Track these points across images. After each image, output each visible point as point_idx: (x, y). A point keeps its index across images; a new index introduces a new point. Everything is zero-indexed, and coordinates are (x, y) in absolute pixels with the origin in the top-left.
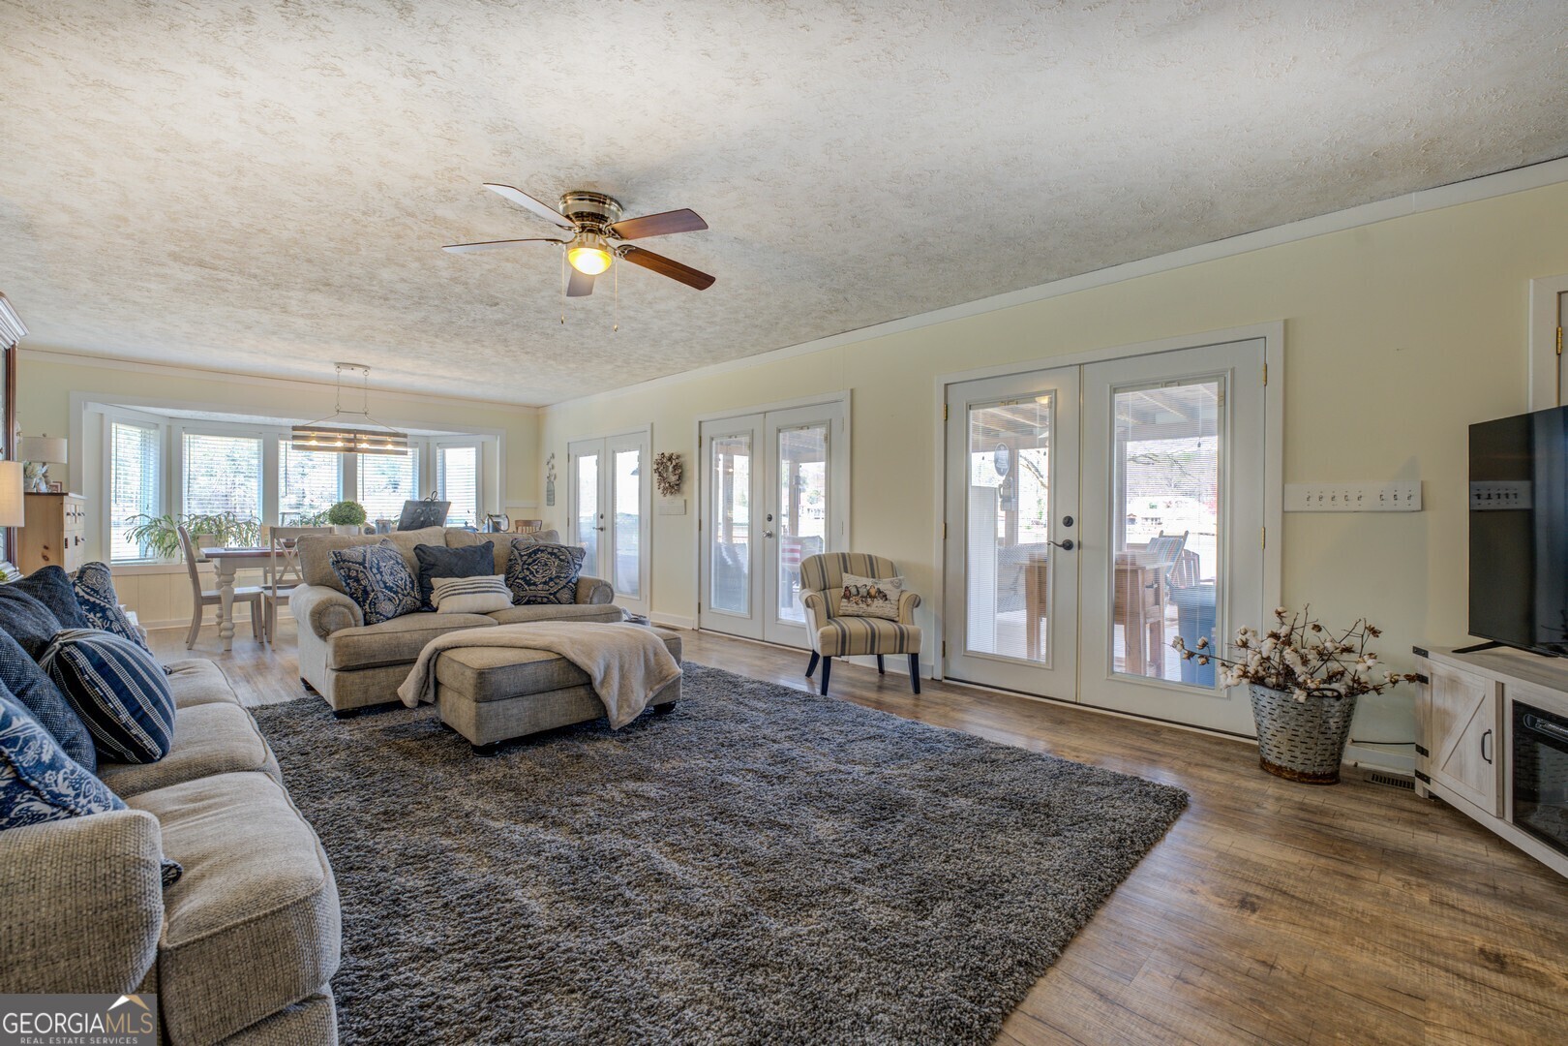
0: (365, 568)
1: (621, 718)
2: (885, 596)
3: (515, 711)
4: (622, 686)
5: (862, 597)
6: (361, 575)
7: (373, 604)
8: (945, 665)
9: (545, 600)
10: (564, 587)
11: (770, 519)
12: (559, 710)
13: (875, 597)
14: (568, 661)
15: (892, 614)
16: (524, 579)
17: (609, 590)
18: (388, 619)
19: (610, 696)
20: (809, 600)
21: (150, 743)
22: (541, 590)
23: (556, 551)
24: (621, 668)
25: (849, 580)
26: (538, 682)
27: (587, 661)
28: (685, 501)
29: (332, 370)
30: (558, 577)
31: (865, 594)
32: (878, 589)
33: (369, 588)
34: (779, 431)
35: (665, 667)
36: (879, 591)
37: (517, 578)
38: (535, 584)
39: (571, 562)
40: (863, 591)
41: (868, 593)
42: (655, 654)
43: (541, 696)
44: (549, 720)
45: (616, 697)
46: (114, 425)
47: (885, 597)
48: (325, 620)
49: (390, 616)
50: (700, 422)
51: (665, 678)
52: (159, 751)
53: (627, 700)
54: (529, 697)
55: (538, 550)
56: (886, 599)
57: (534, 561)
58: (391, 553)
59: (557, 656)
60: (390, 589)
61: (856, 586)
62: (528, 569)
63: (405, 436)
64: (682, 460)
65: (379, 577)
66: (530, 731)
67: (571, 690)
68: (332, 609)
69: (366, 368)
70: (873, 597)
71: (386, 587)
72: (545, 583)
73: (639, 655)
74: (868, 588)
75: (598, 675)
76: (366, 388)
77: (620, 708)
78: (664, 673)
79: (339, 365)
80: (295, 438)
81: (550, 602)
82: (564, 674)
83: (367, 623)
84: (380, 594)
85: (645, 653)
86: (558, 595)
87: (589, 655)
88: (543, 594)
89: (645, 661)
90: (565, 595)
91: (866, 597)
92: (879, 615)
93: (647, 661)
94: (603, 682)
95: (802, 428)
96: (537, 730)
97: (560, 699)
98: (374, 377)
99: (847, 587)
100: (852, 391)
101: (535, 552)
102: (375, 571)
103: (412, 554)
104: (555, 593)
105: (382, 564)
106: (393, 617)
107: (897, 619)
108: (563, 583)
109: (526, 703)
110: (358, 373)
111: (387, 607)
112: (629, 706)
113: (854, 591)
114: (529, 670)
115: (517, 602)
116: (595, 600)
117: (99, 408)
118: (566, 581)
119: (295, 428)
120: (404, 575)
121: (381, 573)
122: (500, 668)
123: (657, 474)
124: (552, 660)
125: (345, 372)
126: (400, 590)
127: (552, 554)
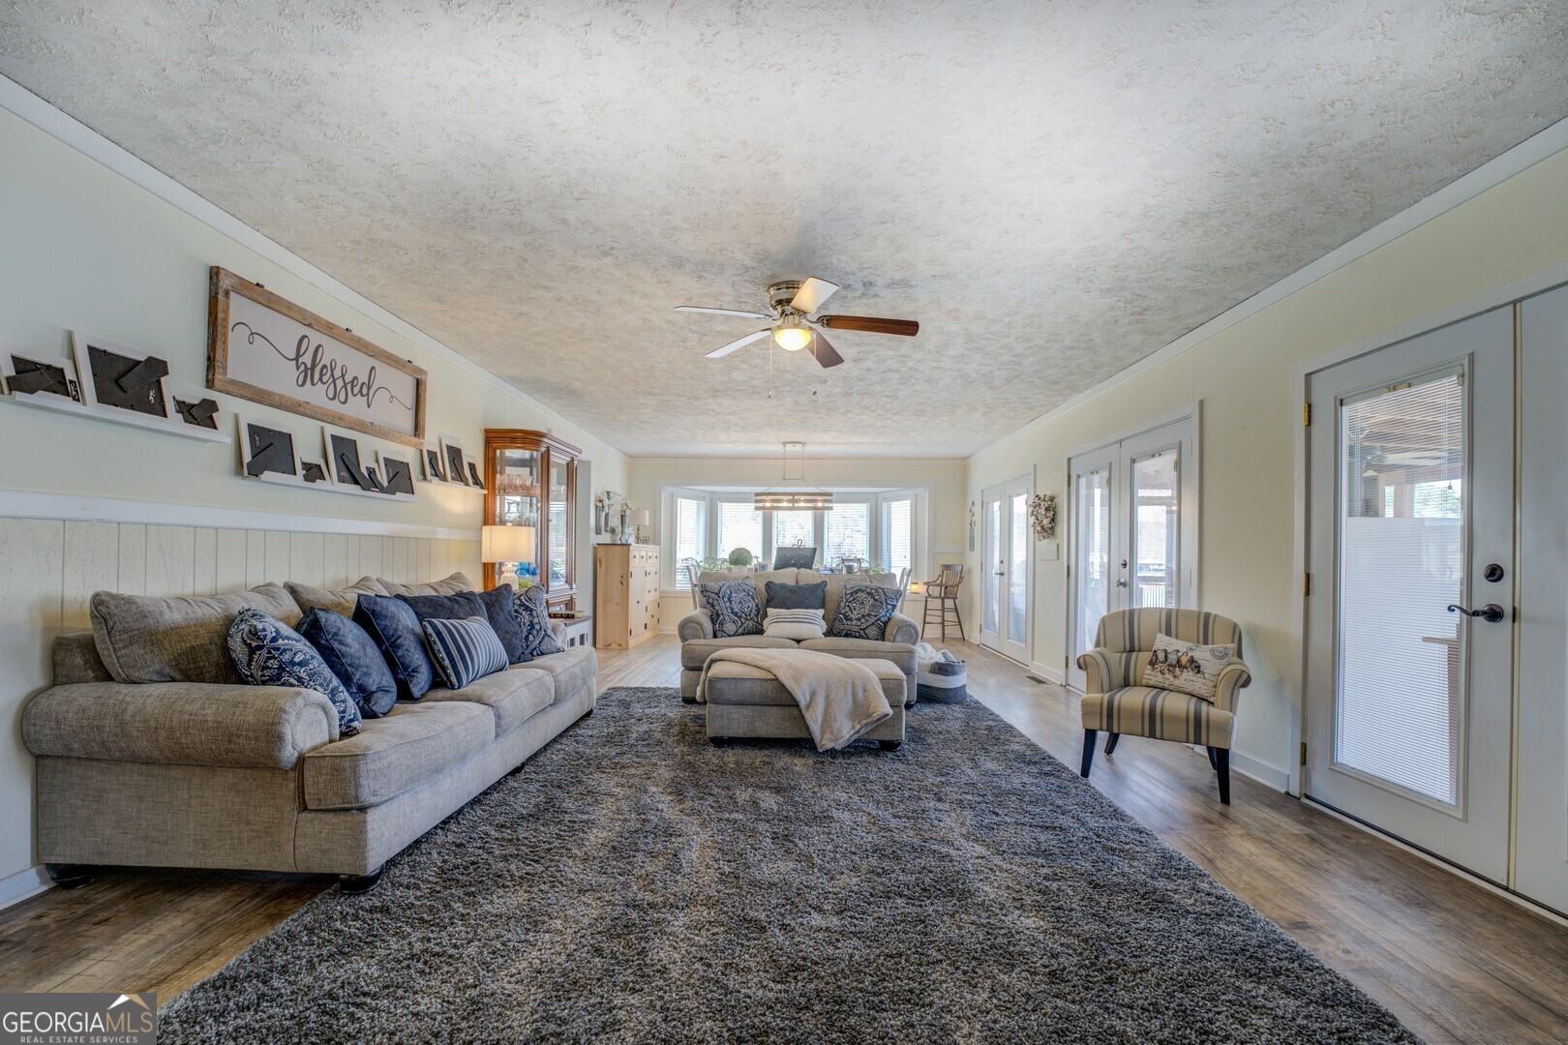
0: (719, 597)
1: (824, 742)
2: (1199, 667)
3: (736, 716)
4: (826, 714)
5: (1170, 665)
6: (715, 602)
7: (721, 624)
8: (1305, 779)
9: (857, 634)
10: (873, 624)
11: (1125, 565)
12: (769, 723)
13: (1185, 667)
14: (780, 682)
15: (1204, 692)
16: (844, 614)
17: (913, 631)
18: (730, 636)
19: (815, 720)
20: (1081, 660)
21: (454, 679)
22: (854, 625)
23: (873, 591)
24: (827, 697)
25: (1162, 642)
26: (754, 695)
27: (793, 685)
28: (1058, 545)
29: (780, 448)
30: (869, 615)
31: (1174, 662)
32: (1192, 657)
33: (720, 612)
34: (1133, 461)
35: (873, 704)
36: (1192, 660)
37: (840, 613)
38: (851, 620)
39: (884, 602)
40: (1172, 659)
41: (1179, 661)
42: (865, 691)
43: (759, 708)
44: (763, 730)
45: (820, 722)
46: (679, 500)
47: (1198, 669)
48: (685, 632)
49: (731, 634)
50: (1069, 459)
51: (870, 716)
52: (457, 684)
53: (830, 727)
54: (749, 707)
55: (860, 590)
56: (1199, 672)
57: (854, 599)
58: (746, 587)
59: (773, 677)
60: (736, 614)
61: (1166, 651)
62: (848, 606)
63: (830, 494)
64: (1056, 501)
65: (728, 604)
66: (748, 735)
67: (786, 708)
68: (689, 625)
69: (803, 444)
70: (1182, 667)
71: (732, 612)
72: (859, 619)
73: (846, 688)
74: (1180, 654)
75: (803, 700)
76: (803, 458)
77: (823, 733)
78: (871, 710)
79: (784, 443)
80: (757, 501)
81: (860, 637)
82: (777, 693)
83: (715, 636)
84: (727, 618)
85: (854, 687)
86: (867, 631)
87: (797, 679)
88: (856, 629)
89: (853, 695)
90: (873, 631)
91: (1175, 666)
92: (1189, 690)
93: (854, 694)
94: (808, 706)
95: (1153, 456)
96: (754, 735)
97: (774, 713)
98: (810, 449)
99: (1155, 651)
100: (1201, 403)
101: (856, 592)
102: (726, 599)
103: (762, 587)
104: (865, 629)
105: (734, 595)
106: (734, 635)
107: (1211, 700)
108: (873, 620)
109: (746, 711)
110: (798, 448)
111: (730, 627)
112: (832, 733)
113: (1161, 656)
114: (749, 684)
115: (829, 633)
116: (898, 638)
117: (671, 489)
118: (875, 619)
119: (757, 494)
120: (752, 604)
121: (731, 602)
122: (724, 679)
123: (1033, 517)
124: (767, 680)
125: (789, 447)
126: (743, 615)
127: (869, 594)
